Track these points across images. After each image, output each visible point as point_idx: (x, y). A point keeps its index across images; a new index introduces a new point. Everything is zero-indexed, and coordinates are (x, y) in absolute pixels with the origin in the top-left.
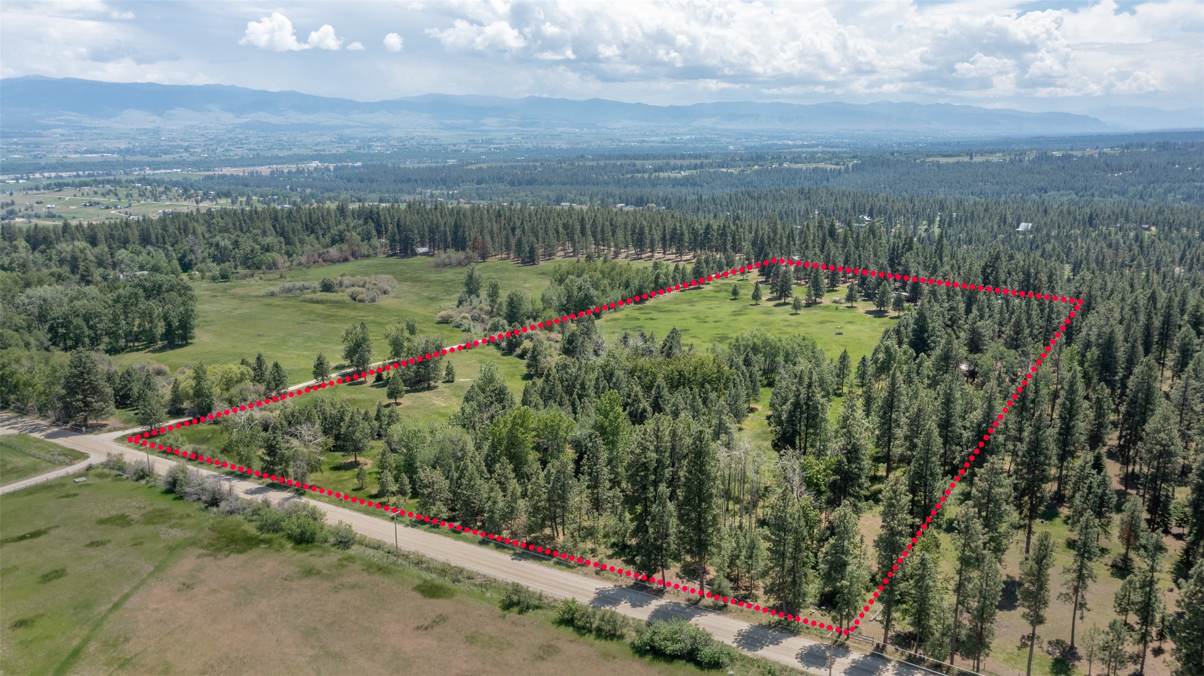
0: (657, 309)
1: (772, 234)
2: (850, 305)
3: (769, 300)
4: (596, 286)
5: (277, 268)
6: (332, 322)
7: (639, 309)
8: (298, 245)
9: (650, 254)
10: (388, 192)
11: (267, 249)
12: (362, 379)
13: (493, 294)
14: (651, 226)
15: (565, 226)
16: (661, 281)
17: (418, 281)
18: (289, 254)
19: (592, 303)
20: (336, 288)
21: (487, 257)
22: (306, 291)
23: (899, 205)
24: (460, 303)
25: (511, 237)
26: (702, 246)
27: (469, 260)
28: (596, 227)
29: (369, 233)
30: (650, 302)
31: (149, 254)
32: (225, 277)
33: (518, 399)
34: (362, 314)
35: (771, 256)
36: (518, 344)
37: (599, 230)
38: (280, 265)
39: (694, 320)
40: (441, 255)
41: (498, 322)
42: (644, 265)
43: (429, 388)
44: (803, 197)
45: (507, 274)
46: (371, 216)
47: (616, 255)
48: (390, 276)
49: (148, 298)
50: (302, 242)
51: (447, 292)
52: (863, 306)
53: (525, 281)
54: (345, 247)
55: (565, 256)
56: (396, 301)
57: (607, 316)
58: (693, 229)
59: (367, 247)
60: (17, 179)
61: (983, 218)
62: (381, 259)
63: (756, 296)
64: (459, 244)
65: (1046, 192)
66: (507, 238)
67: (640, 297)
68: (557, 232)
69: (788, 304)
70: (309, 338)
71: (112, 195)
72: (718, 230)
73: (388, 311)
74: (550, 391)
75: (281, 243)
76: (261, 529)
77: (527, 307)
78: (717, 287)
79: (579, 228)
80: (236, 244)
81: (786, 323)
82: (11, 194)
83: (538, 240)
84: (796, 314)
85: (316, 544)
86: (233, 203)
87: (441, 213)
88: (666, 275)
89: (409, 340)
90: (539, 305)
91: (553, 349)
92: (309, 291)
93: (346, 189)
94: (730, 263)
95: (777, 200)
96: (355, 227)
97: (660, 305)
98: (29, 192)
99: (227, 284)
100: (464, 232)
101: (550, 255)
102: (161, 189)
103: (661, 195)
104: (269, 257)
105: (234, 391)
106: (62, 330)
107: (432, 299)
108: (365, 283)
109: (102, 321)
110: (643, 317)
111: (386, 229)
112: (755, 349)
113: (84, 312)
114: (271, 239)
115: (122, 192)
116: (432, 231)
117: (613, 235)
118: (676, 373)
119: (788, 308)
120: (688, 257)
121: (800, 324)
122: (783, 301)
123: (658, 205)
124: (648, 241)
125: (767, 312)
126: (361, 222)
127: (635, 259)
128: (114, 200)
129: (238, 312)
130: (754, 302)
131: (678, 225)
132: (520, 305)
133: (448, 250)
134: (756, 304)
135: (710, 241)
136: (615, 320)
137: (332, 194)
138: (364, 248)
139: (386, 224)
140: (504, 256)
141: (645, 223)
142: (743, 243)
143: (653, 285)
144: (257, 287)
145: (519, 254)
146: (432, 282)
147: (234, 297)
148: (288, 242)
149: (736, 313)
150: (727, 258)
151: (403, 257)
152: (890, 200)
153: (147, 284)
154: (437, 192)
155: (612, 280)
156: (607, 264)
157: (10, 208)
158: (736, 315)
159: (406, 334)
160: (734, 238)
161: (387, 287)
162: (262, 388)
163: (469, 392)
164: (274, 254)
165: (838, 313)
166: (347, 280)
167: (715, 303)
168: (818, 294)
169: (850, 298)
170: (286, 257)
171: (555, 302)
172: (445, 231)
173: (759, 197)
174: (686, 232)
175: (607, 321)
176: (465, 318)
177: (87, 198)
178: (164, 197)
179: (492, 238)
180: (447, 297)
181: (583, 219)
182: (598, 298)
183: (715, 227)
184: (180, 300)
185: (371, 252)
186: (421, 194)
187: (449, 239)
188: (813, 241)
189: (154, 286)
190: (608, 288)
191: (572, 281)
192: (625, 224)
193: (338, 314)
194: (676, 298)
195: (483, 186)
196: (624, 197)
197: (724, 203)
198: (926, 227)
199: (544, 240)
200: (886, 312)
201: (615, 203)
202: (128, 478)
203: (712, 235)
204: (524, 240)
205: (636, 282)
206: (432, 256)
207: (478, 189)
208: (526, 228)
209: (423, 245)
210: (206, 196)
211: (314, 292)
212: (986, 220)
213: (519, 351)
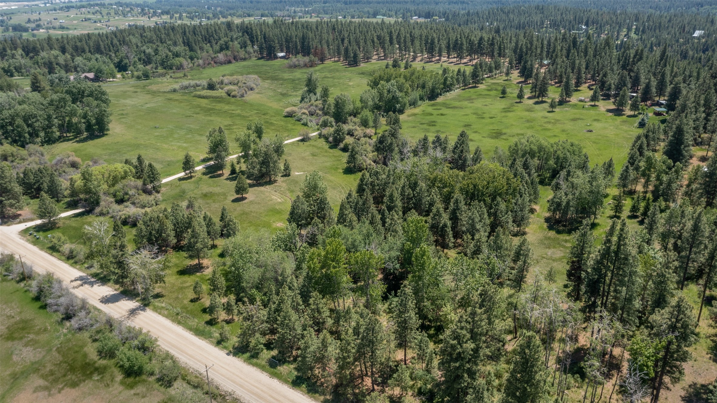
0: (446, 106)
1: (529, 45)
2: (593, 103)
3: (529, 98)
4: (401, 89)
5: (183, 69)
6: (210, 116)
7: (433, 105)
8: (199, 52)
9: (438, 58)
10: (268, 9)
11: (177, 55)
12: (221, 172)
13: (325, 93)
14: (439, 38)
15: (379, 37)
16: (448, 82)
17: (276, 79)
18: (192, 58)
19: (398, 102)
20: (218, 86)
21: (325, 60)
22: (198, 88)
23: (606, 18)
24: (303, 99)
25: (341, 46)
26: (476, 52)
27: (312, 65)
28: (400, 39)
29: (245, 42)
30: (440, 99)
31: (97, 60)
32: (146, 76)
33: (335, 214)
34: (233, 107)
35: (529, 63)
36: (341, 140)
37: (402, 40)
38: (185, 67)
39: (474, 116)
40: (294, 60)
41: (327, 119)
42: (433, 67)
43: (270, 182)
44: (538, 12)
45: (337, 74)
46: (246, 30)
47: (414, 58)
48: (256, 76)
49: (74, 102)
50: (201, 49)
51: (295, 89)
52: (604, 106)
53: (350, 79)
54: (229, 53)
55: (378, 59)
56: (258, 96)
57: (409, 111)
58: (470, 40)
59: (244, 52)
60: (45, 4)
61: (668, 27)
62: (253, 61)
63: (520, 96)
64: (306, 50)
65: (702, 6)
66: (339, 47)
67: (433, 96)
68: (373, 41)
69: (545, 102)
70: (190, 131)
71: (99, 14)
72: (488, 41)
73: (251, 105)
74: (364, 204)
75: (186, 51)
76: (100, 353)
77: (349, 107)
78: (489, 86)
79: (388, 39)
80: (156, 51)
81: (546, 120)
82: (39, 14)
83: (359, 48)
84: (552, 112)
85: (144, 377)
86: (171, 18)
87: (296, 26)
88: (452, 78)
89: (255, 143)
90: (359, 104)
91: (367, 145)
92: (200, 88)
93: (242, 8)
94: (498, 67)
95: (521, 14)
96: (237, 39)
97: (448, 102)
98: (50, 12)
99: (148, 81)
100: (309, 42)
101: (367, 59)
102: (128, 9)
103: (441, 10)
104: (177, 61)
105: (118, 186)
106: (10, 128)
107: (284, 95)
108: (238, 82)
109: (38, 120)
110: (435, 112)
111: (257, 39)
112: (532, 154)
113: (23, 114)
114: (180, 48)
115: (105, 11)
116: (287, 41)
117: (412, 45)
118: (471, 187)
119: (546, 106)
120: (465, 61)
121: (557, 121)
122: (541, 99)
123: (440, 17)
124: (437, 49)
125: (529, 110)
126: (240, 34)
127: (428, 62)
128: (99, 17)
129: (148, 106)
130: (518, 101)
131: (459, 36)
132: (344, 106)
133: (298, 56)
134: (520, 102)
135: (482, 49)
136: (415, 115)
137: (232, 12)
138: (242, 54)
139: (257, 36)
140: (336, 59)
141: (435, 35)
142: (506, 51)
143: (442, 86)
144: (167, 84)
145: (346, 58)
146: (286, 80)
147: (149, 92)
148: (191, 50)
149: (507, 110)
150: (496, 62)
151: (268, 60)
152: (600, 13)
153: (74, 90)
154: (299, 9)
155: (413, 82)
156: (409, 70)
157: (38, 23)
158: (505, 112)
159: (253, 137)
160: (500, 48)
161: (253, 86)
162: (140, 183)
163: (295, 202)
164: (181, 59)
165: (584, 112)
166: (226, 80)
167: (489, 101)
168: (569, 94)
169: (594, 98)
170: (189, 60)
171: (370, 103)
172: (296, 41)
173: (509, 12)
174: (465, 43)
175: (409, 116)
176: (304, 113)
177: (83, 16)
178: (129, 15)
179: (328, 46)
180: (295, 93)
181: (391, 32)
182: (402, 98)
183: (486, 39)
184: (95, 103)
185: (247, 56)
186: (288, 10)
187: (299, 47)
188: (561, 50)
189: (79, 92)
190: (410, 90)
191: (383, 86)
192: (421, 36)
193: (217, 108)
194: (459, 96)
195: (327, 5)
196: (418, 12)
197: (485, 17)
198: (625, 33)
199: (364, 48)
200: (623, 111)
201: (412, 16)
202: (12, 279)
203: (484, 45)
204: (350, 48)
205: (430, 84)
206: (287, 59)
207: (324, 7)
208: (352, 39)
209: (282, 51)
210: (155, 14)
211: (203, 89)
212: (670, 29)
213: (342, 145)
